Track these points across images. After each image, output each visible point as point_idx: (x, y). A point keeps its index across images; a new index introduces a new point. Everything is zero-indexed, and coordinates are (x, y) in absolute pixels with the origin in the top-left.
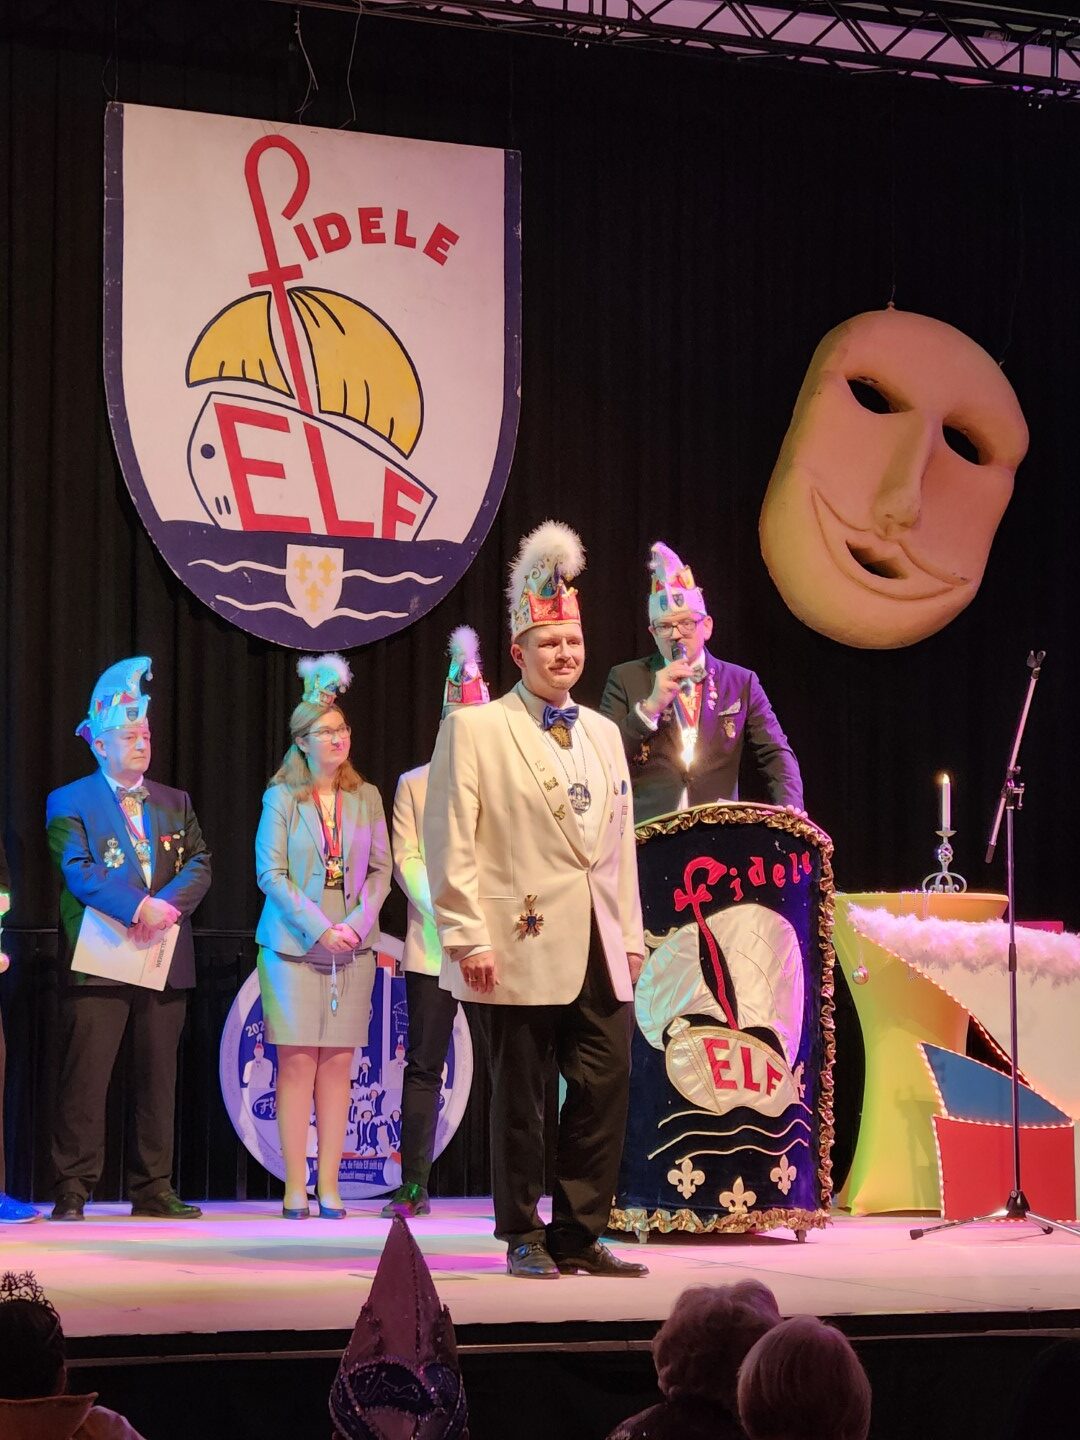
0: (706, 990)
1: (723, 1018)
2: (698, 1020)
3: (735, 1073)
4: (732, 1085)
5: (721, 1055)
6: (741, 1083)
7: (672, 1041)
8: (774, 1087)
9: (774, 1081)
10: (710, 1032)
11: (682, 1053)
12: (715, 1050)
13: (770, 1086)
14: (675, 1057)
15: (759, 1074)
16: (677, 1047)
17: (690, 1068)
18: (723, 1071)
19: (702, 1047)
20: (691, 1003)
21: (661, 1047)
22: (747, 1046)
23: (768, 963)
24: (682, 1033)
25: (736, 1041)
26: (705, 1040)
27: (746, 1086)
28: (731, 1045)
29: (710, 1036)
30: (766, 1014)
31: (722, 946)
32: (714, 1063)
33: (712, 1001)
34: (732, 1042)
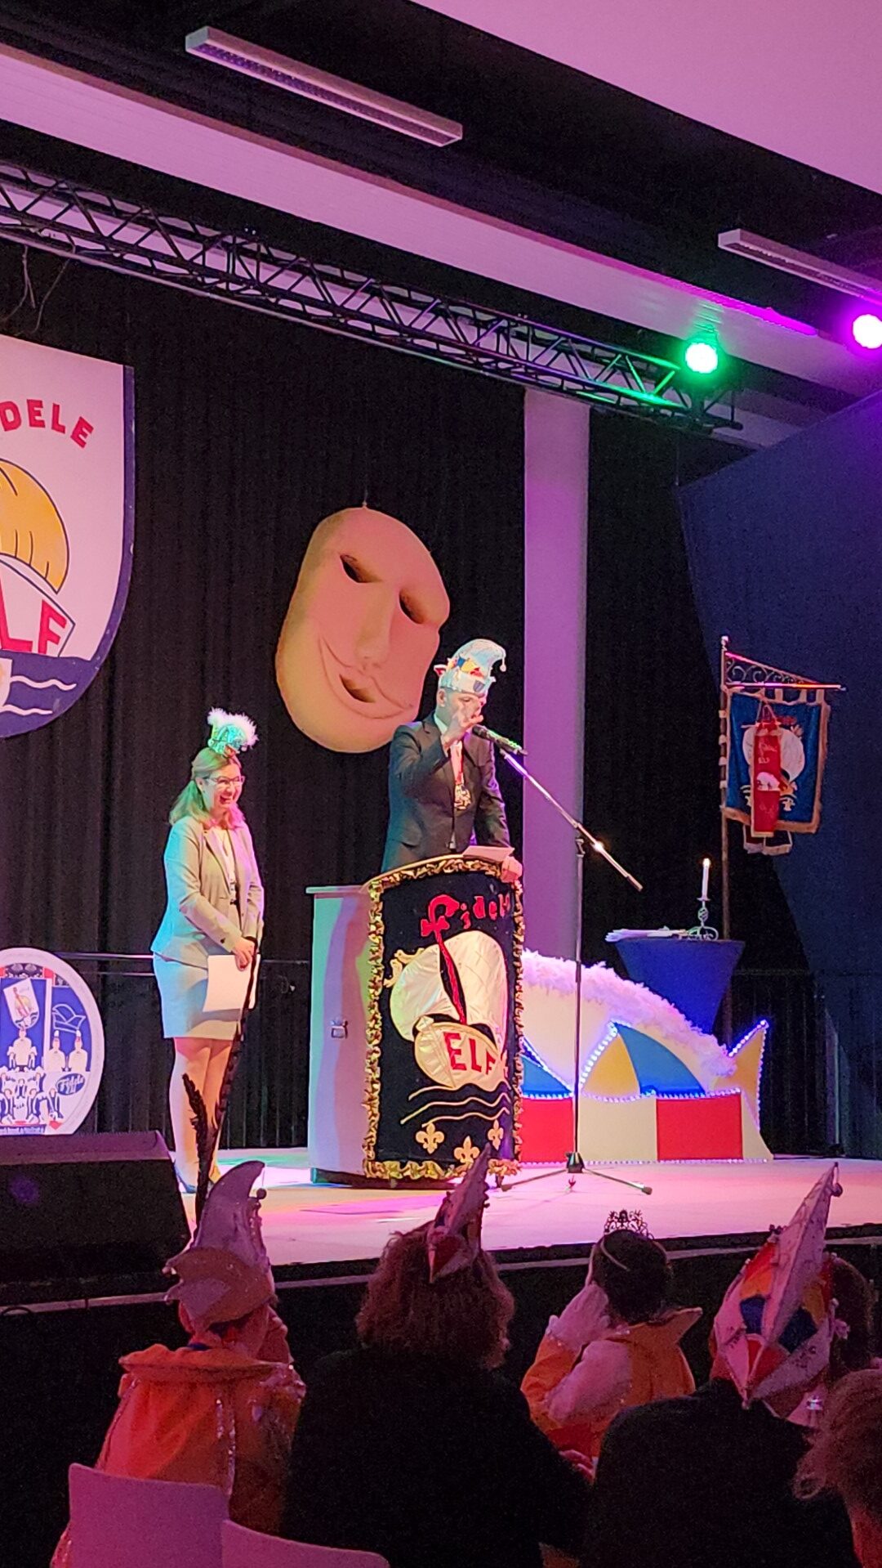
0: (445, 995)
1: (456, 1016)
2: (438, 1018)
3: (464, 1058)
4: (463, 1067)
5: (455, 1044)
6: (469, 1065)
7: (419, 1035)
8: (490, 1068)
9: (491, 1064)
10: (448, 1027)
11: (426, 1043)
12: (452, 1041)
13: (489, 1068)
14: (423, 1046)
15: (481, 1060)
16: (424, 1039)
17: (434, 1055)
18: (457, 1057)
19: (443, 1038)
20: (434, 1005)
21: (412, 1039)
22: (473, 1037)
23: (487, 974)
24: (427, 1029)
25: (466, 1033)
26: (445, 1033)
27: (473, 1068)
28: (462, 1037)
29: (448, 1030)
30: (485, 1012)
31: (456, 963)
32: (450, 1050)
33: (449, 1003)
34: (462, 1035)
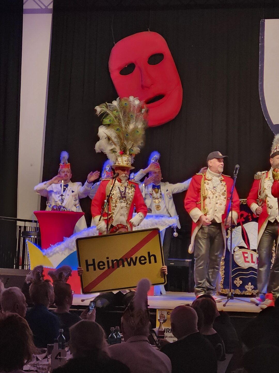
1: (246, 247)
2: (241, 247)
3: (249, 259)
4: (248, 262)
7: (235, 252)
10: (243, 250)
12: (245, 254)
14: (236, 256)
17: (239, 258)
18: (246, 259)
19: (242, 253)
20: (240, 244)
22: (252, 253)
27: (252, 262)
28: (248, 253)
32: (244, 257)
33: (244, 243)
